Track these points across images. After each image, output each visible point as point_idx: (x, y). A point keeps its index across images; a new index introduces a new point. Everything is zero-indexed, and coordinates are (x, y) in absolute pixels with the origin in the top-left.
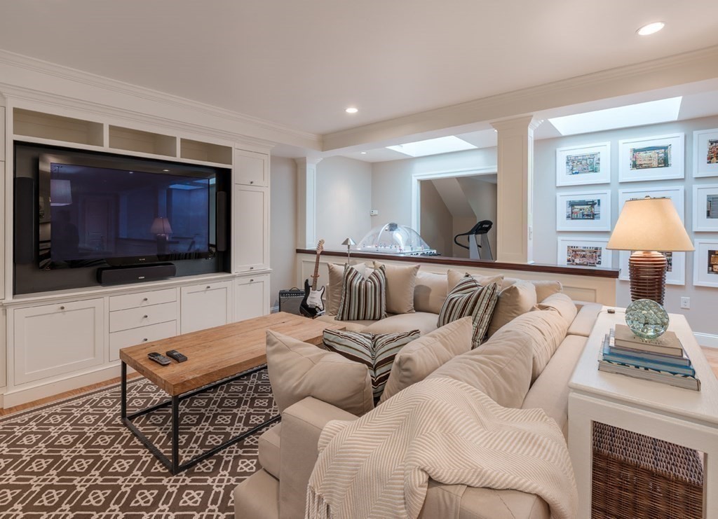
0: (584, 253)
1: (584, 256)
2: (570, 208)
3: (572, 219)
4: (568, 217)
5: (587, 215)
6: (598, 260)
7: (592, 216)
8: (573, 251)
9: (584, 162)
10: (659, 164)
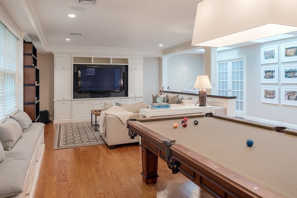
0: (270, 93)
1: (270, 94)
2: (265, 74)
3: (266, 78)
4: (265, 77)
5: (271, 77)
6: (274, 96)
7: (272, 77)
8: (266, 92)
9: (270, 54)
10: (294, 54)
